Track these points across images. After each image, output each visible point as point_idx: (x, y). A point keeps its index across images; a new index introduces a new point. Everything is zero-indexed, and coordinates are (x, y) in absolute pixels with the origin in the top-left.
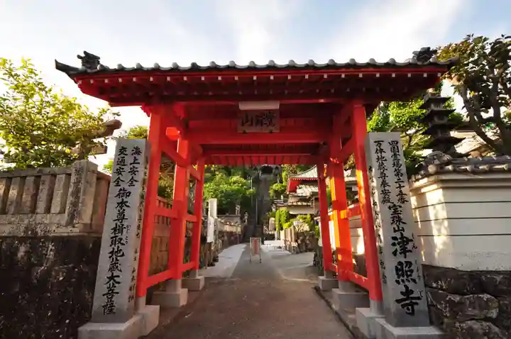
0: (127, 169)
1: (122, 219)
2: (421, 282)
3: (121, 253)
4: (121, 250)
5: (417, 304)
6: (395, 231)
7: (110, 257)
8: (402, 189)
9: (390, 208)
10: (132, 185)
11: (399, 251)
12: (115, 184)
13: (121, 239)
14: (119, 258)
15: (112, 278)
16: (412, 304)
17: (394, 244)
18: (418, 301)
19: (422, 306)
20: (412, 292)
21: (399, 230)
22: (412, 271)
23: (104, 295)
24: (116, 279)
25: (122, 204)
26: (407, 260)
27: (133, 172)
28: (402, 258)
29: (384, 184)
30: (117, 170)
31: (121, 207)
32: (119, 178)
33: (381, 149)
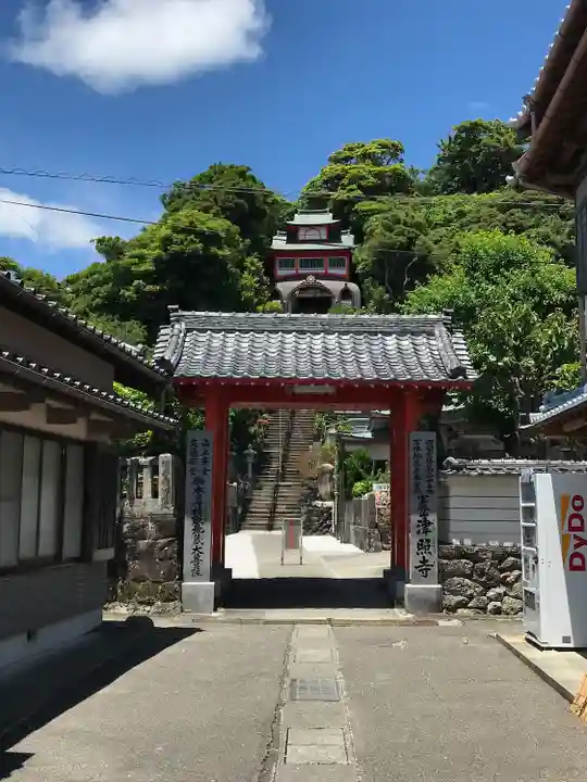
0: (199, 459)
1: (200, 503)
2: (435, 554)
4: (202, 528)
6: (421, 516)
7: (193, 533)
8: (431, 482)
9: (419, 498)
10: (204, 473)
11: (422, 531)
12: (190, 473)
13: (201, 519)
14: (200, 534)
15: (196, 549)
16: (427, 570)
17: (418, 526)
18: (431, 568)
19: (434, 571)
20: (428, 561)
21: (424, 515)
22: (430, 546)
23: (191, 562)
24: (199, 550)
25: (199, 490)
27: (205, 461)
28: (423, 536)
29: (417, 477)
30: (190, 460)
31: (198, 493)
32: (193, 468)
33: (418, 447)
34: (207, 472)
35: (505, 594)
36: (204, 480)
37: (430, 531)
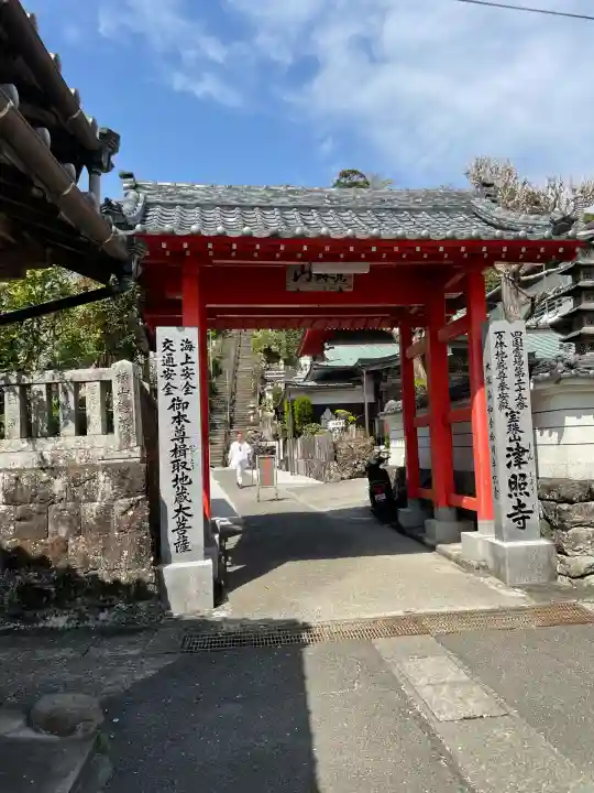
0: (178, 370)
1: (182, 438)
2: (534, 495)
3: (188, 480)
4: (187, 477)
5: (527, 517)
6: (511, 441)
7: (174, 486)
8: (522, 391)
9: (507, 414)
10: (188, 392)
11: (513, 463)
12: (164, 392)
13: (185, 463)
14: (186, 487)
15: (178, 511)
16: (524, 518)
17: (508, 456)
18: (529, 515)
19: (535, 520)
20: (524, 505)
21: (515, 440)
22: (525, 484)
23: (175, 530)
24: (186, 511)
25: (179, 418)
26: (522, 472)
27: (187, 374)
28: (516, 471)
29: (502, 386)
30: (165, 372)
31: (179, 422)
32: (169, 384)
33: (502, 343)
34: (191, 390)
36: (187, 403)
37: (525, 463)
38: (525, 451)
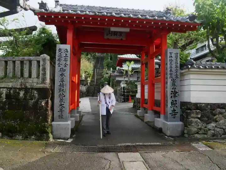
0: (63, 59)
1: (63, 82)
2: (179, 107)
3: (64, 95)
5: (176, 114)
6: (173, 89)
7: (59, 97)
8: (177, 73)
9: (172, 80)
10: (65, 66)
11: (173, 96)
12: (58, 66)
13: (63, 90)
14: (63, 97)
15: (61, 105)
16: (175, 115)
17: (171, 94)
18: (177, 114)
19: (178, 115)
20: (175, 110)
21: (174, 88)
22: (176, 103)
23: (58, 112)
24: (63, 105)
26: (175, 99)
27: (65, 60)
28: (174, 99)
29: (171, 71)
30: (58, 59)
31: (62, 76)
32: (59, 63)
33: (171, 56)
34: (67, 66)
35: (216, 127)
36: (65, 70)
37: (177, 96)
38: (177, 92)
